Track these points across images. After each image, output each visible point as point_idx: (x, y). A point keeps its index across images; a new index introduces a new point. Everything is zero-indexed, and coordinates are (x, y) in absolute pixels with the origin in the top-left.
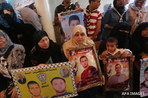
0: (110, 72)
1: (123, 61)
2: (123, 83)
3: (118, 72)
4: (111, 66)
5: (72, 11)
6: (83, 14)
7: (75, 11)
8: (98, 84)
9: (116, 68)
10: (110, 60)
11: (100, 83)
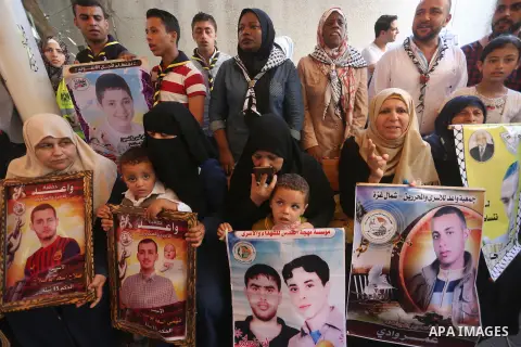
0: (123, 263)
1: (166, 233)
2: (157, 309)
3: (147, 267)
4: (127, 242)
5: (106, 61)
6: (140, 73)
7: (116, 64)
8: (71, 298)
9: (141, 252)
10: (125, 221)
11: (82, 296)
